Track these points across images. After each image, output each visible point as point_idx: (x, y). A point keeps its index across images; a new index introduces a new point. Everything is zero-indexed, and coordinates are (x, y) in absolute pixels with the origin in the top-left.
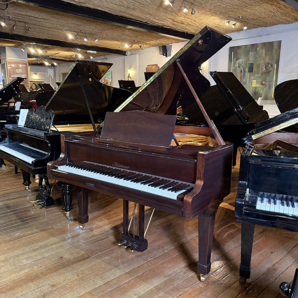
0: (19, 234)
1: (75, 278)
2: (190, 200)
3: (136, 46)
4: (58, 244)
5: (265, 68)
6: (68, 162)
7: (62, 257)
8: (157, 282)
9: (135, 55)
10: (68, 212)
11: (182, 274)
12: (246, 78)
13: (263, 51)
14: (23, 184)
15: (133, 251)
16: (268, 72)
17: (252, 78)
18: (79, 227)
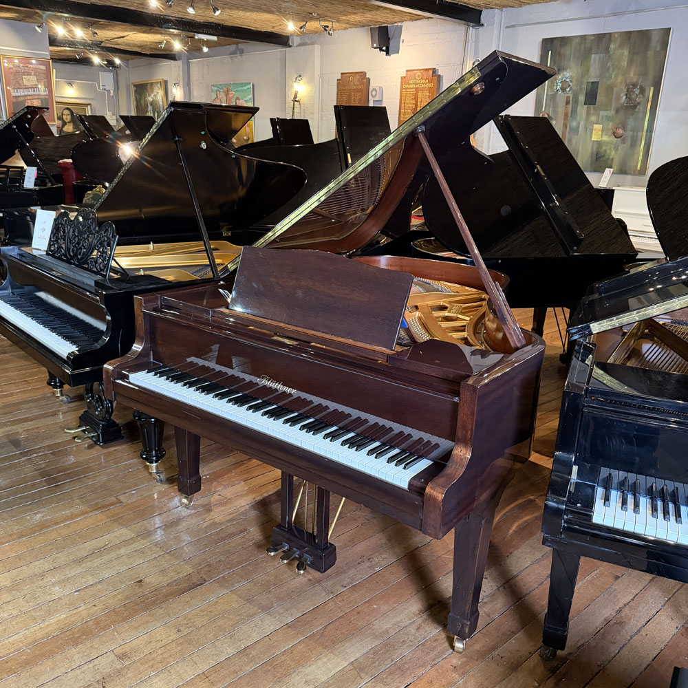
0: (43, 517)
1: (171, 638)
2: (441, 497)
3: (313, 25)
4: (133, 546)
5: (626, 95)
6: (152, 360)
7: (141, 581)
8: (356, 650)
9: (311, 46)
10: (154, 465)
11: (412, 630)
12: (578, 118)
13: (624, 53)
14: (49, 384)
15: (302, 572)
16: (631, 107)
17: (593, 118)
18: (180, 501)
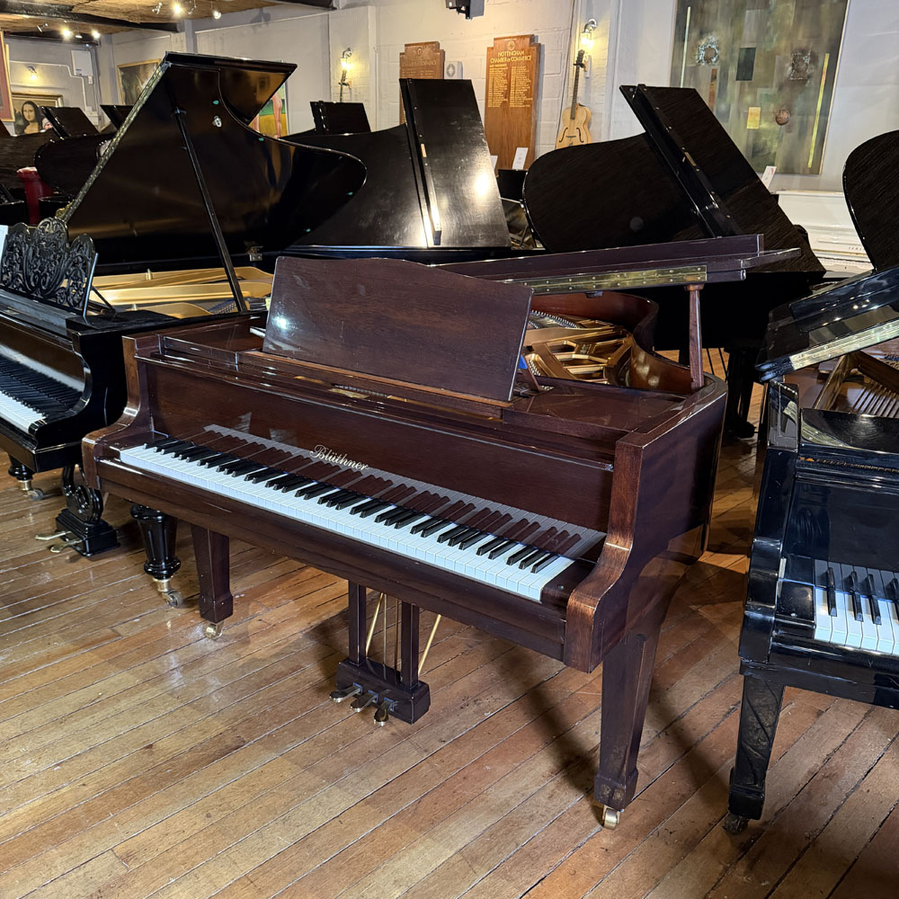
0: (7, 659)
1: (197, 827)
2: (591, 610)
4: (138, 697)
5: (793, 65)
6: (153, 430)
7: (150, 746)
8: (464, 832)
9: (363, 8)
10: (165, 581)
11: (543, 799)
12: (728, 98)
13: (788, 7)
14: (12, 473)
15: (382, 723)
16: (799, 82)
17: (748, 99)
18: (204, 630)
